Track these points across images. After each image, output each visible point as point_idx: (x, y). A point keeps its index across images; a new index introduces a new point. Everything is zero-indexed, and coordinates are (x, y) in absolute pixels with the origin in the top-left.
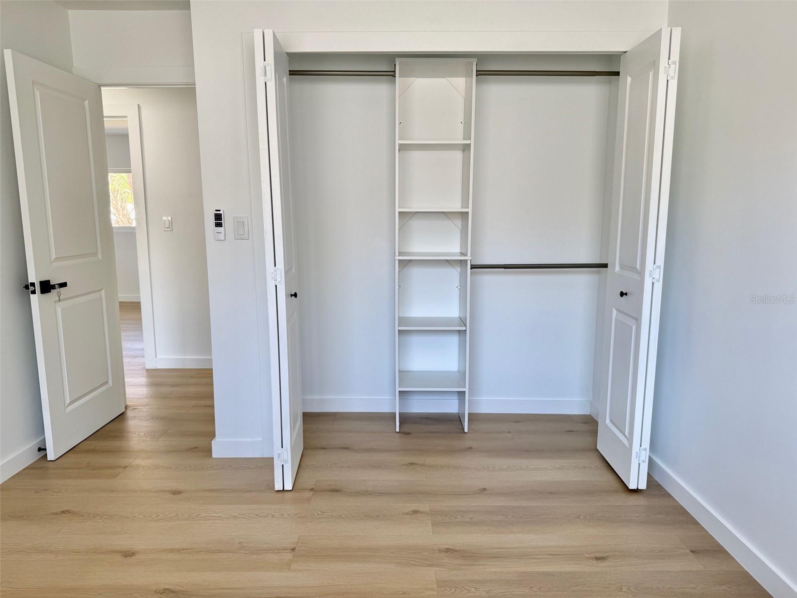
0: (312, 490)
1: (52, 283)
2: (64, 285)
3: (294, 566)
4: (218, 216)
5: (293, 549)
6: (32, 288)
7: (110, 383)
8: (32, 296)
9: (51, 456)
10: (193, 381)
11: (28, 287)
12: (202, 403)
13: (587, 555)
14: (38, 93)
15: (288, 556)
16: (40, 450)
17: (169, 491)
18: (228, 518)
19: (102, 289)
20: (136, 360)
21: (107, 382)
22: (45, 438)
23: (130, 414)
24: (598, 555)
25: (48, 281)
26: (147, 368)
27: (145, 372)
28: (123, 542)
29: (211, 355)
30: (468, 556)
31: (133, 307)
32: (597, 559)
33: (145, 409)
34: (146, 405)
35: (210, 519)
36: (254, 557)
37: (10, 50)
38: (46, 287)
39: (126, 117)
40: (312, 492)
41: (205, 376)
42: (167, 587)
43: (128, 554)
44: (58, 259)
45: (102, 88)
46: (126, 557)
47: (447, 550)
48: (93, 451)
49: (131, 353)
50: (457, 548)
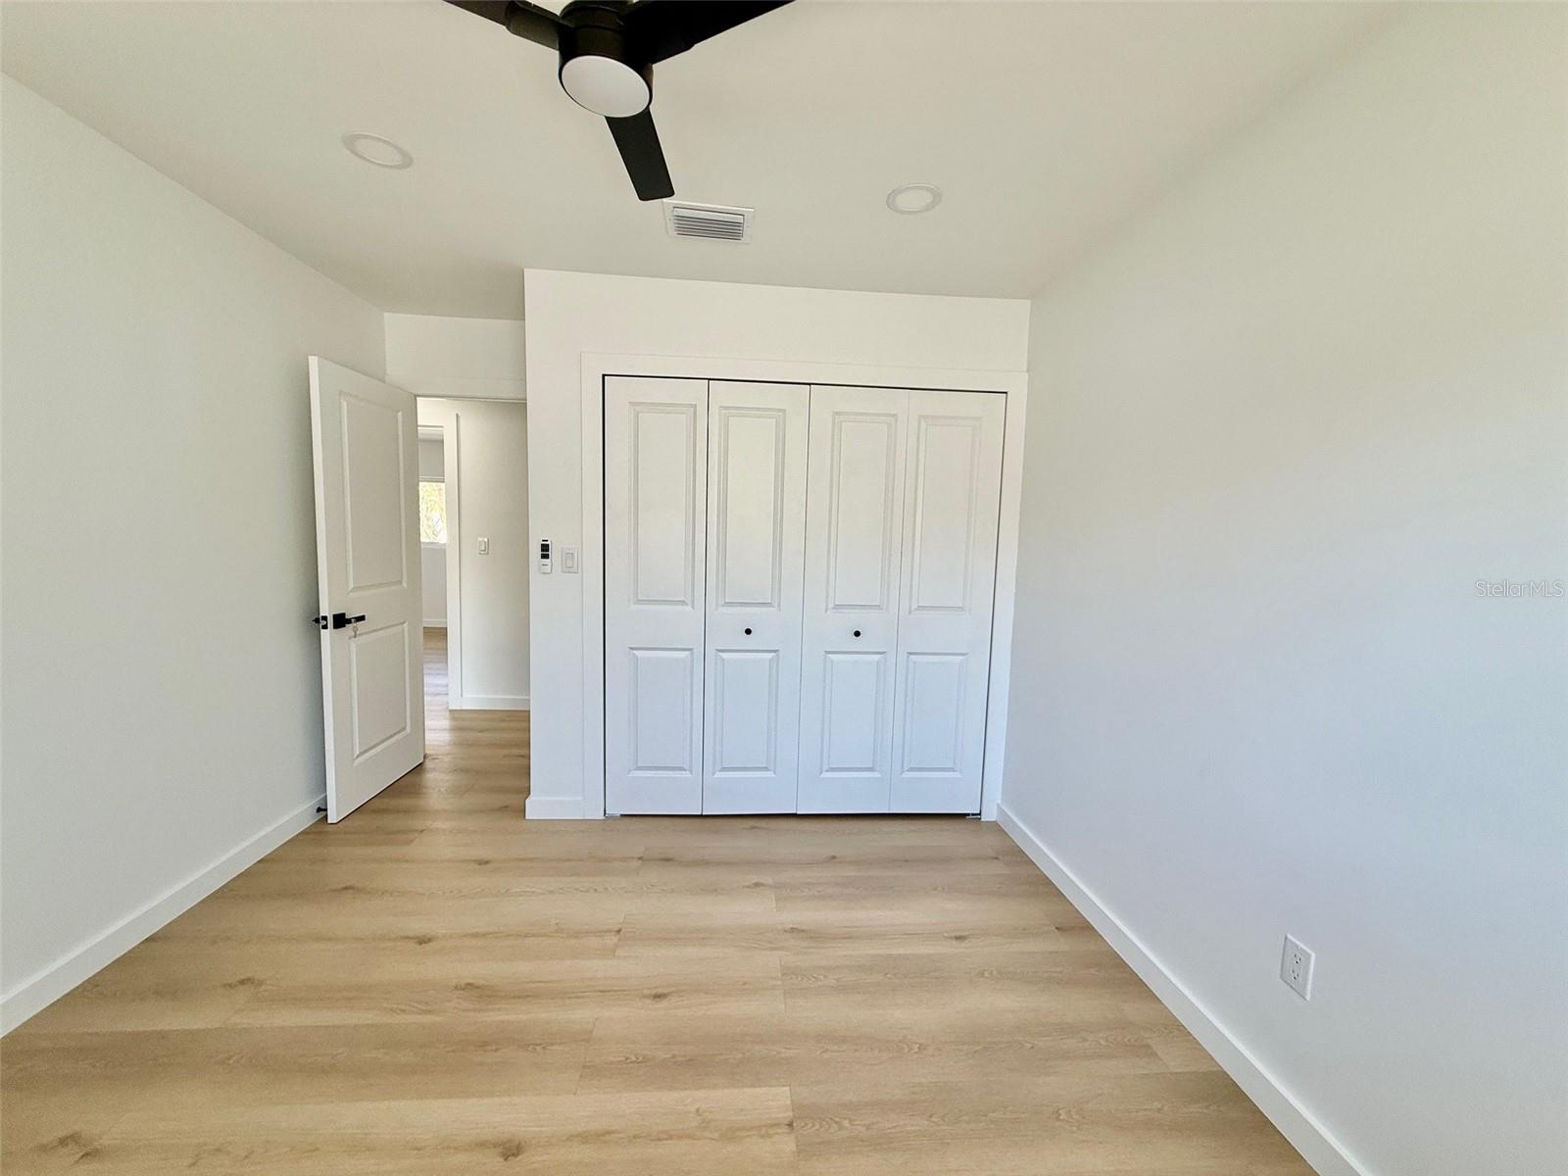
0: (640, 858)
1: (347, 617)
2: (362, 618)
3: (619, 952)
4: (545, 548)
5: (619, 931)
6: (323, 623)
7: (408, 729)
8: (322, 631)
9: (332, 818)
10: (503, 724)
11: (318, 621)
12: (515, 751)
13: (945, 934)
14: (345, 404)
15: (614, 939)
16: (319, 810)
17: (475, 861)
18: (543, 894)
19: (404, 622)
20: (438, 698)
21: (404, 729)
22: (326, 797)
23: (429, 764)
24: (958, 934)
25: (344, 614)
26: (450, 708)
27: (448, 713)
28: (417, 926)
29: (529, 694)
30: (815, 936)
31: (439, 634)
32: (959, 938)
33: (447, 759)
34: (448, 754)
35: (521, 896)
36: (573, 942)
37: (316, 358)
38: (340, 621)
39: (442, 427)
40: (640, 862)
41: (521, 719)
42: (471, 981)
43: (423, 941)
44: (355, 589)
45: (418, 399)
46: (420, 944)
47: (793, 930)
48: (385, 811)
49: (433, 690)
50: (804, 928)
